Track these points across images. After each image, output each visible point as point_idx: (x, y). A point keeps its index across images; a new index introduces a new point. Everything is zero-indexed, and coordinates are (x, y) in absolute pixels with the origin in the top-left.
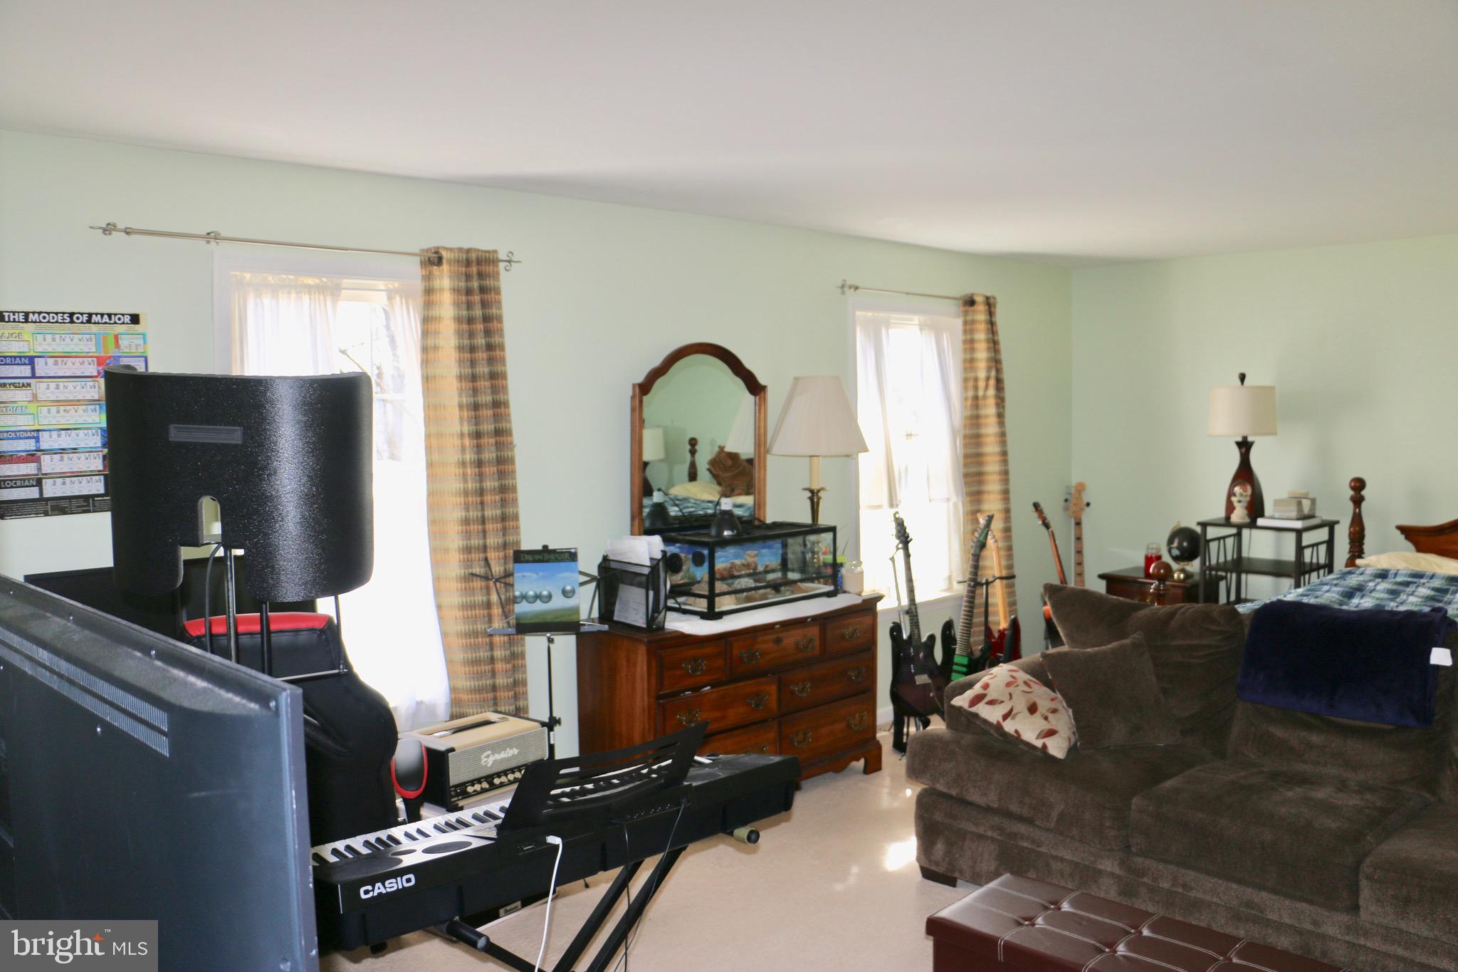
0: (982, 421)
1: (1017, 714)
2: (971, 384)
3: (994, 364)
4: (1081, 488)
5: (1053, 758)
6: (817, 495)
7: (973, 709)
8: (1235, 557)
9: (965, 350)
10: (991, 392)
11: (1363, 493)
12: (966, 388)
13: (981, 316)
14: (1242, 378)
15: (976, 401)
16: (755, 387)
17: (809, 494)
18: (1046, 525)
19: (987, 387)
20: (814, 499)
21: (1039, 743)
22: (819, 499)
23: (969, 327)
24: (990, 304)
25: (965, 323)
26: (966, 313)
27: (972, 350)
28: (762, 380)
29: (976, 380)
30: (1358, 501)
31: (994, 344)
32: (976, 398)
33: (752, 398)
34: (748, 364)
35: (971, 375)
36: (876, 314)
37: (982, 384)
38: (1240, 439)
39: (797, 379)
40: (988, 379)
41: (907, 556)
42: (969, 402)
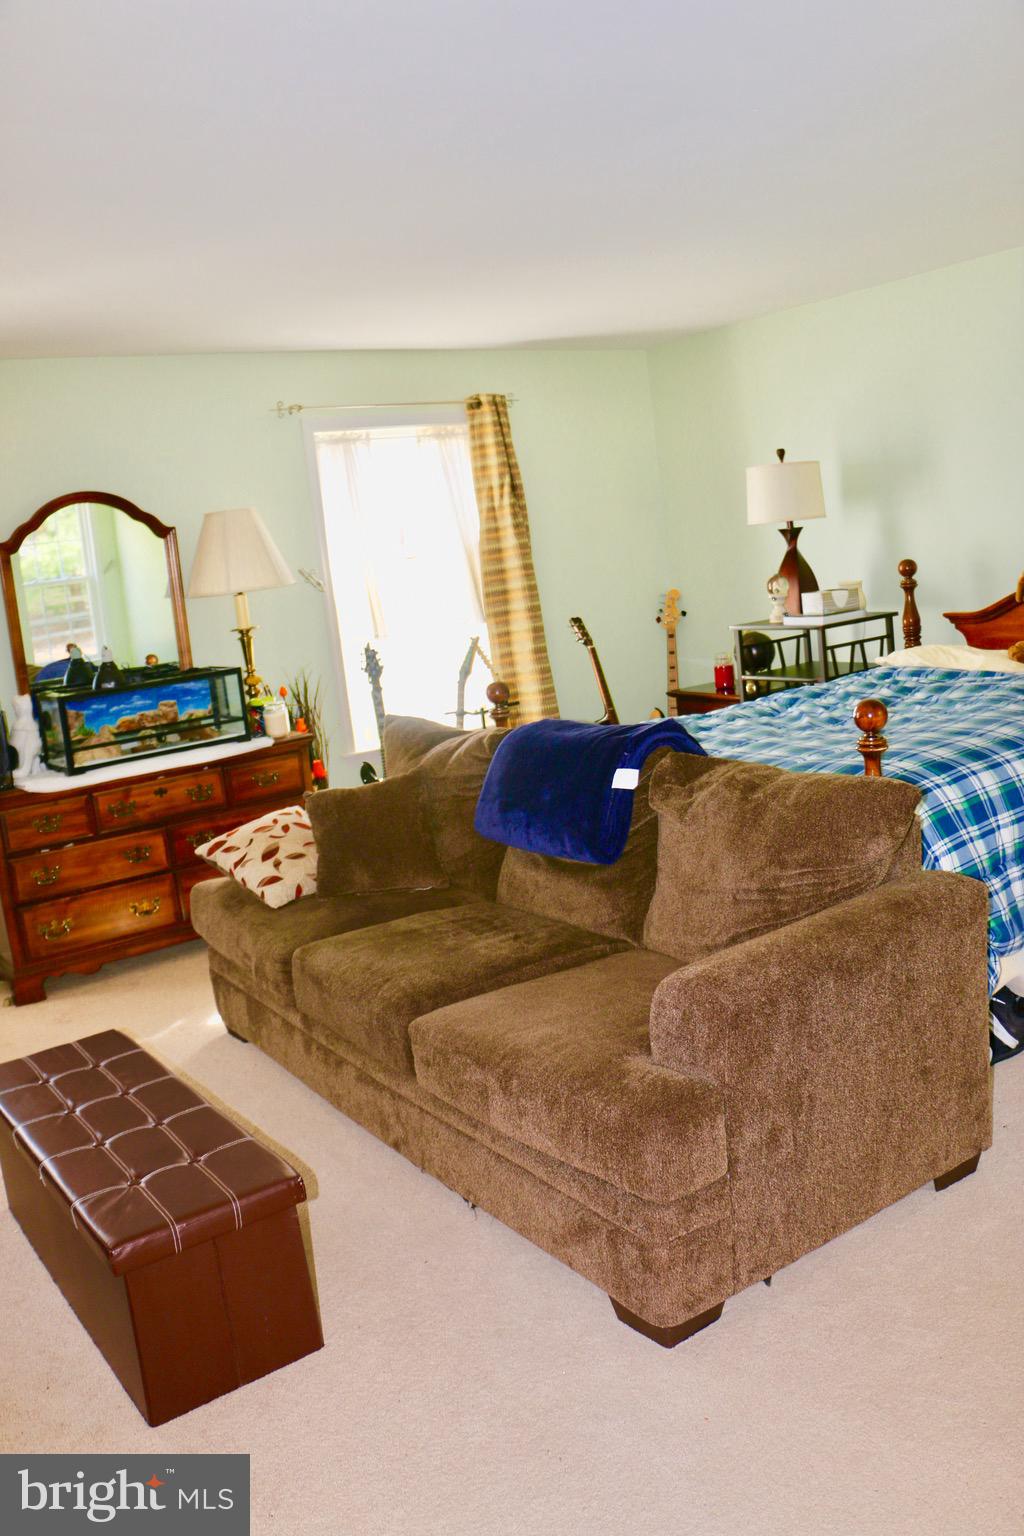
0: (502, 533)
2: (485, 494)
3: (507, 469)
6: (247, 635)
9: (474, 458)
10: (507, 500)
11: (914, 577)
12: (479, 500)
13: (487, 416)
14: (781, 453)
15: (492, 513)
16: (161, 530)
17: (239, 636)
18: (588, 642)
19: (502, 496)
20: (245, 638)
22: (249, 639)
23: (476, 432)
24: (499, 405)
25: (473, 427)
26: (473, 416)
27: (484, 456)
28: (166, 522)
29: (491, 488)
30: (909, 588)
31: (506, 448)
32: (492, 509)
33: (161, 541)
34: (144, 506)
35: (485, 484)
36: (348, 432)
37: (496, 493)
38: (785, 526)
39: (208, 516)
40: (502, 486)
41: (377, 689)
42: (485, 514)
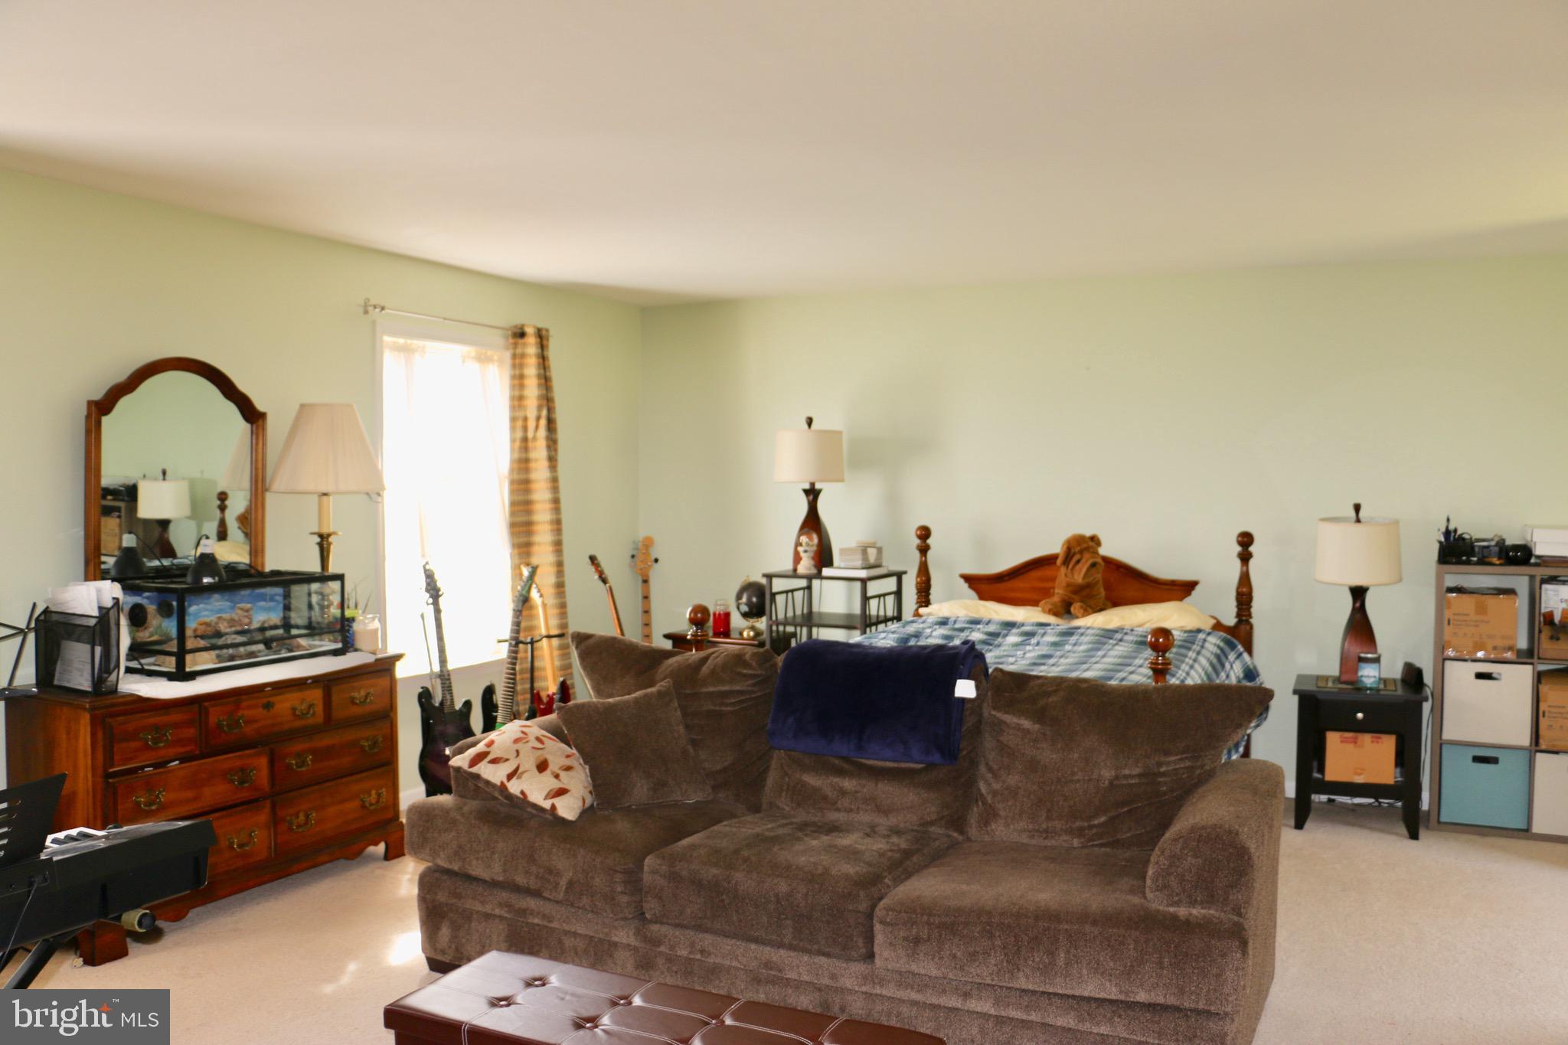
0: (533, 465)
1: (523, 773)
2: (520, 423)
3: (545, 402)
4: (648, 543)
5: (563, 821)
6: (327, 541)
7: (474, 770)
8: (805, 611)
9: (513, 387)
10: (542, 432)
11: (929, 541)
12: (513, 429)
13: (531, 348)
14: (810, 421)
15: (524, 444)
16: (251, 414)
17: (318, 540)
18: (604, 581)
19: (537, 427)
20: (324, 543)
21: (547, 805)
22: (329, 544)
23: (518, 362)
24: (542, 336)
25: (514, 356)
26: (515, 345)
27: (522, 386)
28: (260, 405)
29: (525, 419)
30: (924, 550)
31: (545, 381)
32: (525, 440)
33: (248, 426)
34: (242, 385)
35: (520, 414)
36: (409, 342)
37: (531, 424)
38: (807, 486)
39: (302, 406)
40: (538, 418)
41: (438, 611)
42: (518, 444)
